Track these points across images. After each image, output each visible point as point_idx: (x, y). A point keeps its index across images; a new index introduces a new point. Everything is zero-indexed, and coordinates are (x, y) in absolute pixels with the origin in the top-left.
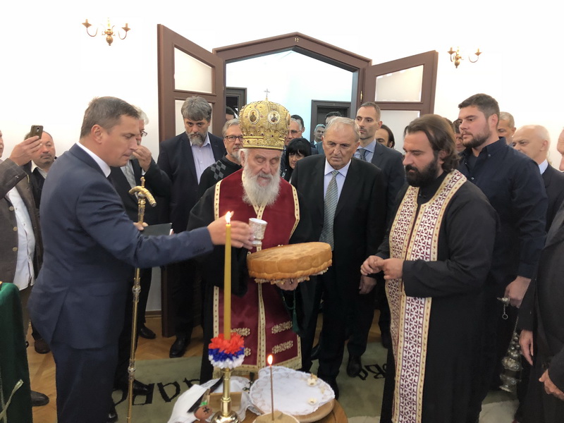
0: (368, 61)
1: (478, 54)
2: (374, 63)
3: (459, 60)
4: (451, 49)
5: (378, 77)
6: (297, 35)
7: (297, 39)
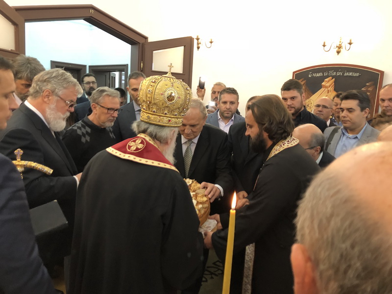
0: (146, 38)
1: (211, 42)
2: (150, 40)
3: (200, 45)
4: (198, 36)
5: (154, 52)
6: (92, 7)
7: (92, 11)
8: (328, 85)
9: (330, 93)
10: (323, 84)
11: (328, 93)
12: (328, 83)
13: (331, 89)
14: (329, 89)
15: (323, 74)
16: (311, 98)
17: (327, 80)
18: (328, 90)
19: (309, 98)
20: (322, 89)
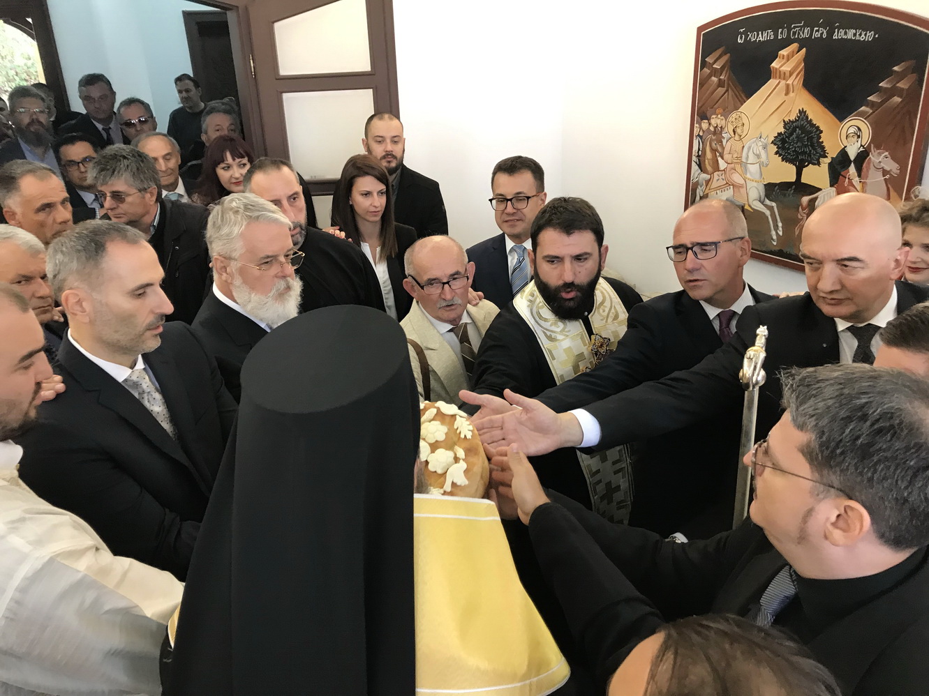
8: (787, 68)
9: (791, 94)
10: (774, 65)
11: (787, 94)
12: (789, 62)
13: (796, 81)
14: (790, 82)
15: (776, 35)
16: (742, 109)
17: (784, 52)
18: (788, 86)
19: (737, 108)
20: (772, 83)
